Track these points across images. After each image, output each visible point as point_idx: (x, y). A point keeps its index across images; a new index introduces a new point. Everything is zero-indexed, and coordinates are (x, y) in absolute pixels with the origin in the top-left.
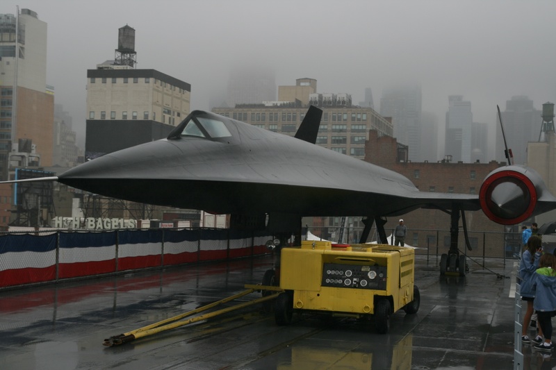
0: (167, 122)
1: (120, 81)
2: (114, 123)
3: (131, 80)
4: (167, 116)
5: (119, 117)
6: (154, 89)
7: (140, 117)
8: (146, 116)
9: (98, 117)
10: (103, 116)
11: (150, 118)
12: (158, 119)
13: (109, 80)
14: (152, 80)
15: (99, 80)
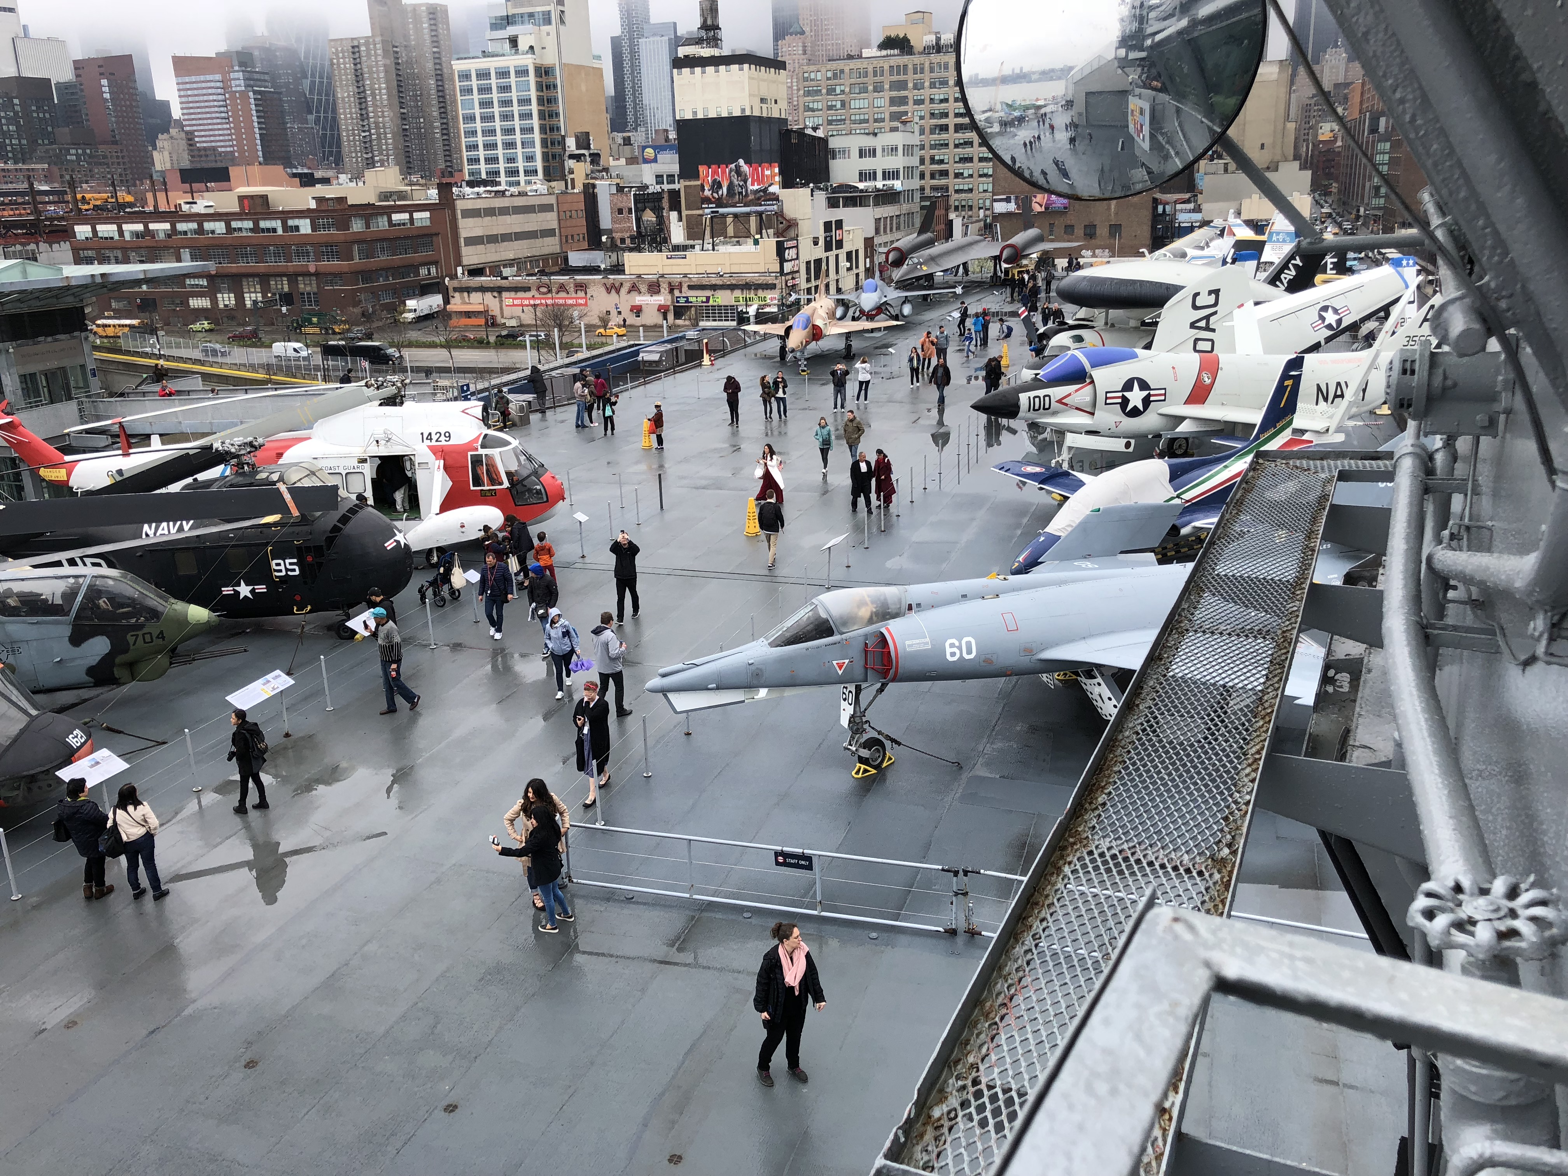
0: (765, 115)
1: (710, 70)
2: (707, 121)
3: (722, 68)
4: (764, 106)
5: (712, 115)
6: (750, 78)
7: (737, 113)
8: (743, 110)
9: (689, 116)
10: (695, 113)
11: (748, 113)
12: (756, 113)
13: (698, 70)
14: (746, 66)
15: (686, 71)
